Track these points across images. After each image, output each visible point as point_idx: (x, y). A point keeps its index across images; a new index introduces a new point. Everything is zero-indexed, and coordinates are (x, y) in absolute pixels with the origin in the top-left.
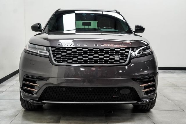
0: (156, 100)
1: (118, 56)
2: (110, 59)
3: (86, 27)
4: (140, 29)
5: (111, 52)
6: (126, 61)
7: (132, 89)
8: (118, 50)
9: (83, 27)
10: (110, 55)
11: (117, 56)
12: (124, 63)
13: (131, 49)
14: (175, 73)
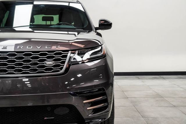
0: (115, 118)
1: (51, 62)
2: (39, 67)
3: (48, 23)
4: (105, 25)
5: (42, 57)
6: (61, 69)
7: (72, 107)
8: (52, 54)
9: (44, 23)
10: (40, 61)
11: (49, 63)
12: (59, 71)
13: (70, 52)
14: (167, 79)
